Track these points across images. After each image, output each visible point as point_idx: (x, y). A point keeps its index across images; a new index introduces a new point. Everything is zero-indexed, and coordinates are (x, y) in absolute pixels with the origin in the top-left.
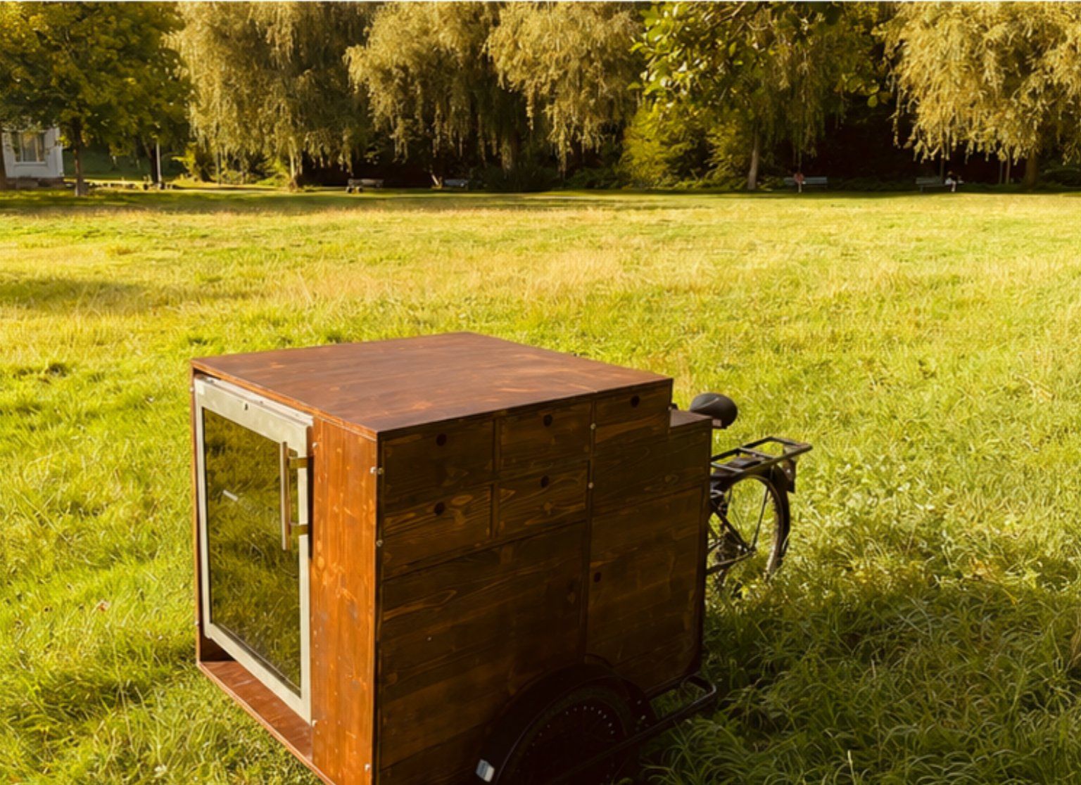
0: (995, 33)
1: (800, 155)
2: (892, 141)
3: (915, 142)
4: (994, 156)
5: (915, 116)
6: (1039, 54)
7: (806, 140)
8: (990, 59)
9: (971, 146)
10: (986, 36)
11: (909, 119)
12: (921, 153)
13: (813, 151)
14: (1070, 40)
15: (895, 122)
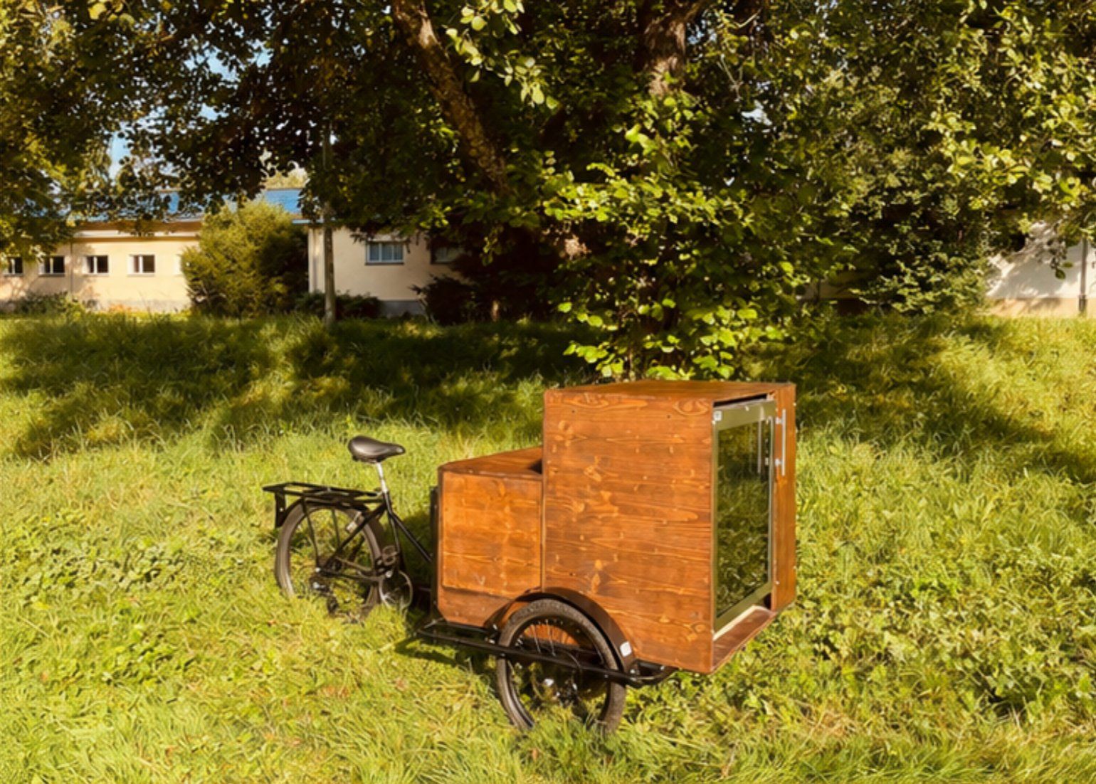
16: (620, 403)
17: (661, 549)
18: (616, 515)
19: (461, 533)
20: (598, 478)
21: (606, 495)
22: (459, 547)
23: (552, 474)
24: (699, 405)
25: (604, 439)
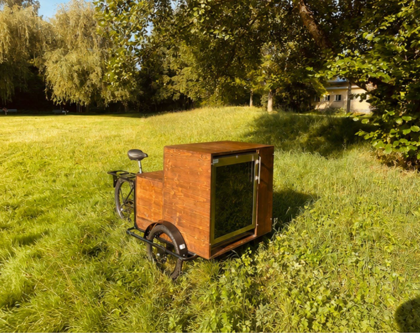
0: (76, 68)
1: (5, 102)
2: (45, 98)
3: (54, 99)
4: (79, 104)
5: (52, 91)
6: (88, 75)
7: (8, 95)
8: (75, 75)
9: (72, 101)
10: (73, 68)
11: (50, 92)
12: (56, 102)
13: (10, 100)
14: (96, 72)
15: (46, 92)
16: (184, 153)
17: (196, 211)
18: (183, 196)
19: (142, 199)
20: (178, 182)
21: (180, 189)
22: (141, 203)
23: (165, 180)
24: (207, 157)
25: (179, 167)
